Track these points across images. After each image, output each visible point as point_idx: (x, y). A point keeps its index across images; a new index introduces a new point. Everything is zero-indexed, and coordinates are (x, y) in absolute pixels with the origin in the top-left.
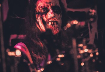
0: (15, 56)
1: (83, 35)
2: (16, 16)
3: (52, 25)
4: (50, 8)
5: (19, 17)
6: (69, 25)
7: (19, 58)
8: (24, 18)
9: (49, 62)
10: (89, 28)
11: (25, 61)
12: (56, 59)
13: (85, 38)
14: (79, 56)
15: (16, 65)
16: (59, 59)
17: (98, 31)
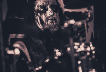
0: (14, 55)
1: (80, 34)
2: (15, 16)
3: (51, 22)
4: (48, 6)
5: (17, 18)
6: (66, 25)
7: (18, 57)
8: (22, 18)
9: (47, 61)
10: (86, 28)
11: (23, 59)
12: (54, 57)
13: (82, 37)
14: (76, 55)
15: (15, 63)
16: (56, 58)
17: (95, 31)
